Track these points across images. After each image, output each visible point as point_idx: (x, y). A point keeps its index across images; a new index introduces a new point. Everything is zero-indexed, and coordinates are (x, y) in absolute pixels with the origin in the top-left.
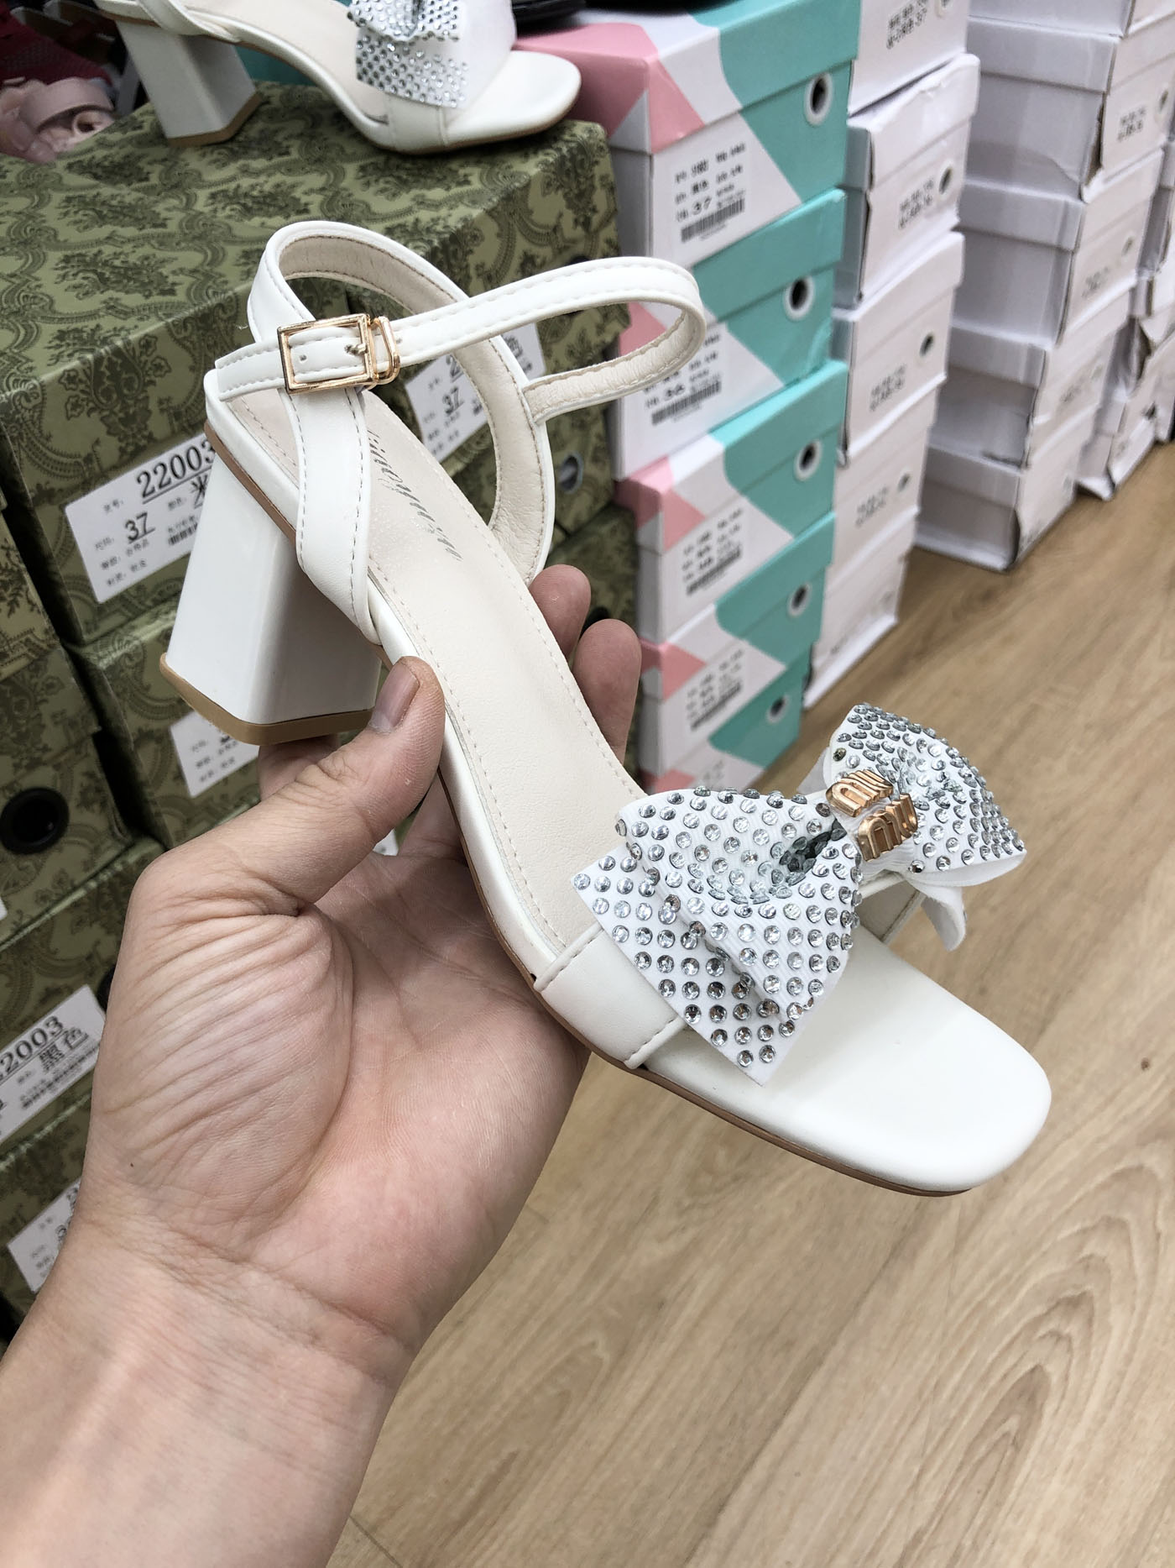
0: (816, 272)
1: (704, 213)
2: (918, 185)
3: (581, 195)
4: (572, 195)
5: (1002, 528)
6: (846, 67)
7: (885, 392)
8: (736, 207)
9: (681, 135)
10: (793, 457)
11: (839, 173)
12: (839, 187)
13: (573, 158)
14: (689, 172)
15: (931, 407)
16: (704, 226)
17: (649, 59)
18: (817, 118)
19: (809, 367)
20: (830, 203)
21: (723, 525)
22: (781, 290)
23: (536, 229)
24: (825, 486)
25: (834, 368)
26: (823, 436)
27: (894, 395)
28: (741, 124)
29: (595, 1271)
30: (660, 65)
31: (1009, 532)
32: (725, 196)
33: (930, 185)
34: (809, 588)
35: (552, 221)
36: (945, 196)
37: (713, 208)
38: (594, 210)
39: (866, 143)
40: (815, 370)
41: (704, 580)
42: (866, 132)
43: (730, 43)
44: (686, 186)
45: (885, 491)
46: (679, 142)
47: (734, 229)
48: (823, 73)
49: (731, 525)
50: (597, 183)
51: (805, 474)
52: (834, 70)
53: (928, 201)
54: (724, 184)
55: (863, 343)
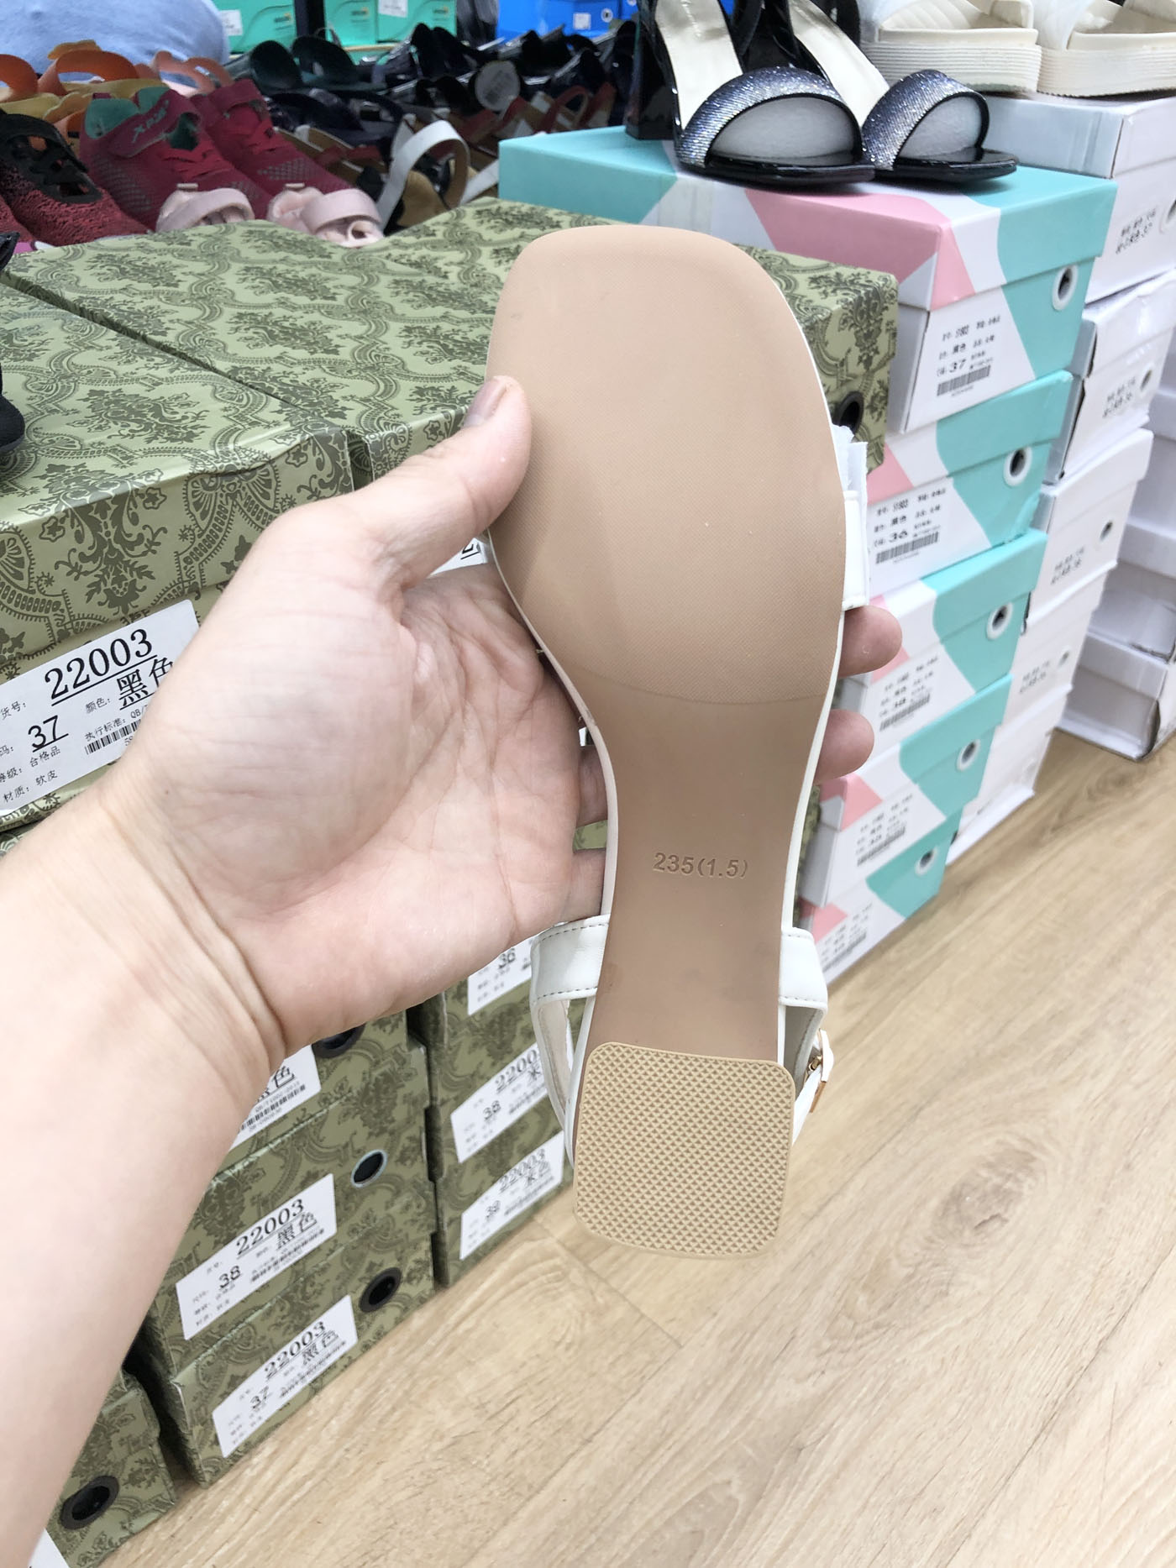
0: (1036, 444)
1: (959, 373)
2: (1124, 380)
3: (868, 336)
4: (861, 334)
5: (1141, 718)
6: (1088, 261)
7: (1065, 569)
8: (983, 373)
9: (956, 298)
10: (989, 615)
11: (1067, 357)
12: (1067, 369)
13: (868, 302)
14: (954, 333)
15: (1099, 588)
16: (956, 384)
17: (944, 226)
18: (1061, 303)
19: (1014, 533)
20: (1059, 382)
21: (920, 668)
22: (1005, 455)
23: (827, 359)
24: (1008, 648)
25: (1034, 537)
26: (1014, 601)
27: (1072, 573)
28: (1001, 296)
29: (729, 1406)
30: (951, 232)
31: (1149, 721)
32: (978, 360)
33: (1133, 382)
34: (978, 743)
35: (841, 356)
36: (1143, 394)
37: (965, 370)
38: (877, 352)
39: (1091, 333)
40: (1019, 536)
41: (896, 719)
42: (1093, 324)
43: (1008, 224)
44: (948, 346)
45: (1047, 664)
46: (952, 304)
47: (980, 391)
48: (1071, 265)
49: (926, 671)
50: (883, 327)
51: (995, 633)
52: (1080, 263)
53: (1129, 396)
54: (979, 349)
55: (1059, 517)
